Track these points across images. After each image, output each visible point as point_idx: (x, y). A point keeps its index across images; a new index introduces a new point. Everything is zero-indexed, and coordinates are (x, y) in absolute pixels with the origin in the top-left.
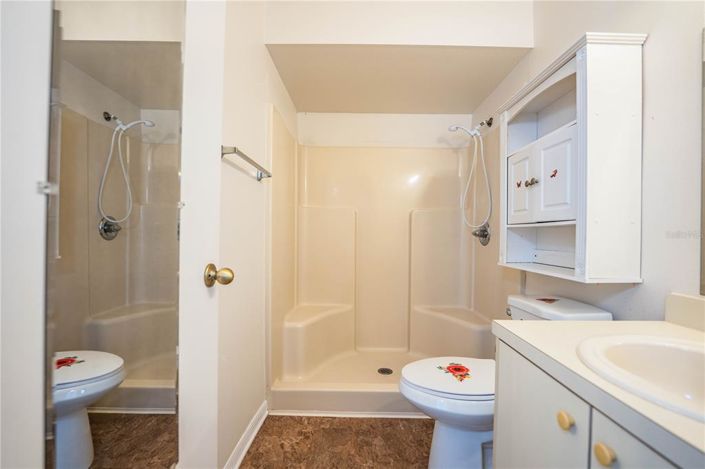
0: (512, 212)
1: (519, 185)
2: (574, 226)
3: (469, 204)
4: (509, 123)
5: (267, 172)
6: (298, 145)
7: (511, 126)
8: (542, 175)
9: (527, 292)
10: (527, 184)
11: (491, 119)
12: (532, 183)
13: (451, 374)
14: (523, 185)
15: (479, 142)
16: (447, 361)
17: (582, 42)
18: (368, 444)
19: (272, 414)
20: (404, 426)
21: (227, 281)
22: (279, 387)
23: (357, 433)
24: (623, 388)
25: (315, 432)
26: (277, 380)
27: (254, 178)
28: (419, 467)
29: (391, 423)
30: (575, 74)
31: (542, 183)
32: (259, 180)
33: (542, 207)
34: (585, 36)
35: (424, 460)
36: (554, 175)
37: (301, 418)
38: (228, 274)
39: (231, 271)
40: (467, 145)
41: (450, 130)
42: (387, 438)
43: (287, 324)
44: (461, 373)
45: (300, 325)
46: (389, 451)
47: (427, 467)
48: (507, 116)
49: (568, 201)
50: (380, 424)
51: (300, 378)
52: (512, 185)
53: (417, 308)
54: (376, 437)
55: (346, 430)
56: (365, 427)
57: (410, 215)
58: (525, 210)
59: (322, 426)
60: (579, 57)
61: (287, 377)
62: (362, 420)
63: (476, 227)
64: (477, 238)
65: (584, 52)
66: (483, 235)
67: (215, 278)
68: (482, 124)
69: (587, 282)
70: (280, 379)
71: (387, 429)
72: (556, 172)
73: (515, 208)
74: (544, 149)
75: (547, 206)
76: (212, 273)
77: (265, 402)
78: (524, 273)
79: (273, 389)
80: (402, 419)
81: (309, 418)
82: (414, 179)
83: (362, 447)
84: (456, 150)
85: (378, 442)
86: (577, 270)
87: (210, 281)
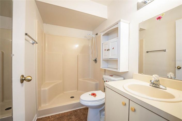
0: (103, 56)
1: (105, 50)
2: (118, 60)
3: (92, 53)
4: (103, 36)
5: (36, 42)
6: (44, 34)
7: (104, 36)
8: (111, 48)
9: (106, 74)
10: (107, 50)
11: (97, 33)
12: (109, 50)
13: (92, 96)
14: (106, 50)
15: (94, 38)
16: (91, 93)
17: (120, 21)
18: (70, 118)
19: (39, 118)
20: (79, 111)
21: (29, 80)
22: (40, 109)
23: (67, 116)
24: (138, 96)
25: (54, 119)
26: (40, 107)
27: (31, 43)
28: (85, 120)
29: (76, 111)
30: (118, 27)
31: (110, 50)
32: (33, 44)
33: (110, 55)
34: (120, 20)
35: (86, 118)
36: (113, 49)
37: (49, 116)
38: (30, 78)
39: (31, 77)
40: (91, 39)
41: (88, 35)
42: (75, 115)
43: (42, 89)
44: (94, 95)
45: (46, 89)
46: (77, 119)
47: (87, 120)
48: (102, 34)
49: (116, 54)
50: (73, 112)
51: (47, 104)
52: (104, 50)
53: (80, 80)
54: (72, 116)
55: (64, 116)
56: (69, 114)
57: (78, 56)
58: (106, 56)
59: (56, 117)
60: (119, 24)
61: (42, 105)
62: (68, 112)
63: (94, 59)
64: (94, 62)
65: (120, 23)
66: (96, 61)
67: (25, 80)
68: (95, 34)
69: (120, 72)
70: (40, 106)
71: (75, 113)
72: (114, 48)
73: (104, 55)
74: (111, 43)
75: (111, 55)
76: (23, 78)
77: (36, 115)
78: (105, 70)
79: (39, 110)
80: (78, 109)
81: (51, 116)
82: (77, 46)
83: (69, 120)
84: (89, 40)
85: (73, 117)
86: (118, 69)
87: (22, 81)
